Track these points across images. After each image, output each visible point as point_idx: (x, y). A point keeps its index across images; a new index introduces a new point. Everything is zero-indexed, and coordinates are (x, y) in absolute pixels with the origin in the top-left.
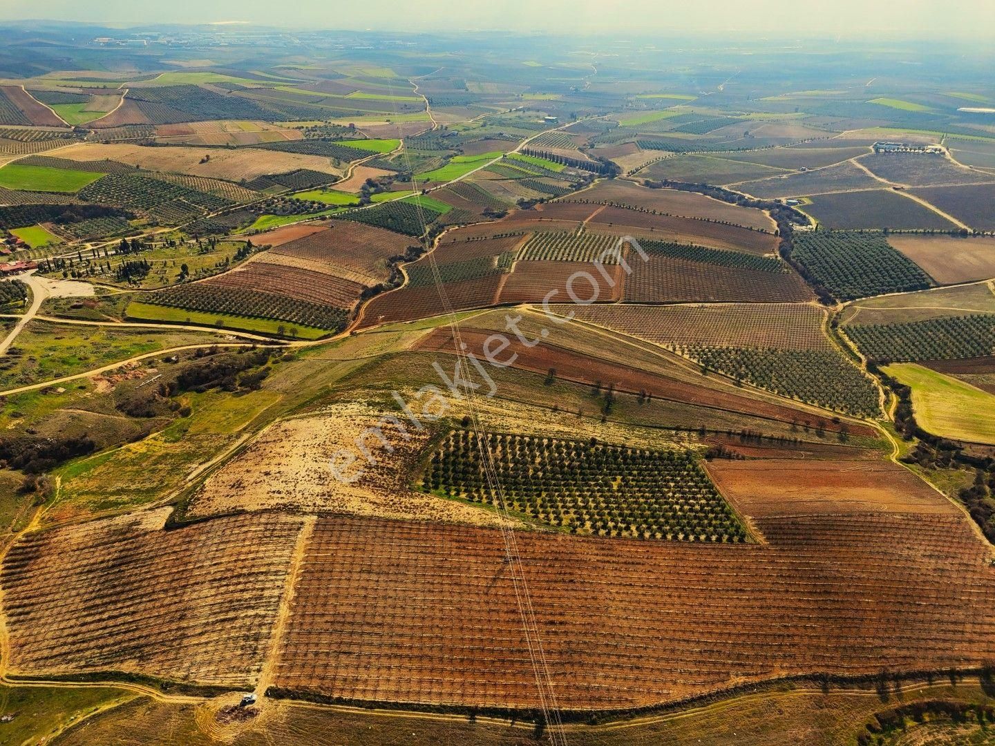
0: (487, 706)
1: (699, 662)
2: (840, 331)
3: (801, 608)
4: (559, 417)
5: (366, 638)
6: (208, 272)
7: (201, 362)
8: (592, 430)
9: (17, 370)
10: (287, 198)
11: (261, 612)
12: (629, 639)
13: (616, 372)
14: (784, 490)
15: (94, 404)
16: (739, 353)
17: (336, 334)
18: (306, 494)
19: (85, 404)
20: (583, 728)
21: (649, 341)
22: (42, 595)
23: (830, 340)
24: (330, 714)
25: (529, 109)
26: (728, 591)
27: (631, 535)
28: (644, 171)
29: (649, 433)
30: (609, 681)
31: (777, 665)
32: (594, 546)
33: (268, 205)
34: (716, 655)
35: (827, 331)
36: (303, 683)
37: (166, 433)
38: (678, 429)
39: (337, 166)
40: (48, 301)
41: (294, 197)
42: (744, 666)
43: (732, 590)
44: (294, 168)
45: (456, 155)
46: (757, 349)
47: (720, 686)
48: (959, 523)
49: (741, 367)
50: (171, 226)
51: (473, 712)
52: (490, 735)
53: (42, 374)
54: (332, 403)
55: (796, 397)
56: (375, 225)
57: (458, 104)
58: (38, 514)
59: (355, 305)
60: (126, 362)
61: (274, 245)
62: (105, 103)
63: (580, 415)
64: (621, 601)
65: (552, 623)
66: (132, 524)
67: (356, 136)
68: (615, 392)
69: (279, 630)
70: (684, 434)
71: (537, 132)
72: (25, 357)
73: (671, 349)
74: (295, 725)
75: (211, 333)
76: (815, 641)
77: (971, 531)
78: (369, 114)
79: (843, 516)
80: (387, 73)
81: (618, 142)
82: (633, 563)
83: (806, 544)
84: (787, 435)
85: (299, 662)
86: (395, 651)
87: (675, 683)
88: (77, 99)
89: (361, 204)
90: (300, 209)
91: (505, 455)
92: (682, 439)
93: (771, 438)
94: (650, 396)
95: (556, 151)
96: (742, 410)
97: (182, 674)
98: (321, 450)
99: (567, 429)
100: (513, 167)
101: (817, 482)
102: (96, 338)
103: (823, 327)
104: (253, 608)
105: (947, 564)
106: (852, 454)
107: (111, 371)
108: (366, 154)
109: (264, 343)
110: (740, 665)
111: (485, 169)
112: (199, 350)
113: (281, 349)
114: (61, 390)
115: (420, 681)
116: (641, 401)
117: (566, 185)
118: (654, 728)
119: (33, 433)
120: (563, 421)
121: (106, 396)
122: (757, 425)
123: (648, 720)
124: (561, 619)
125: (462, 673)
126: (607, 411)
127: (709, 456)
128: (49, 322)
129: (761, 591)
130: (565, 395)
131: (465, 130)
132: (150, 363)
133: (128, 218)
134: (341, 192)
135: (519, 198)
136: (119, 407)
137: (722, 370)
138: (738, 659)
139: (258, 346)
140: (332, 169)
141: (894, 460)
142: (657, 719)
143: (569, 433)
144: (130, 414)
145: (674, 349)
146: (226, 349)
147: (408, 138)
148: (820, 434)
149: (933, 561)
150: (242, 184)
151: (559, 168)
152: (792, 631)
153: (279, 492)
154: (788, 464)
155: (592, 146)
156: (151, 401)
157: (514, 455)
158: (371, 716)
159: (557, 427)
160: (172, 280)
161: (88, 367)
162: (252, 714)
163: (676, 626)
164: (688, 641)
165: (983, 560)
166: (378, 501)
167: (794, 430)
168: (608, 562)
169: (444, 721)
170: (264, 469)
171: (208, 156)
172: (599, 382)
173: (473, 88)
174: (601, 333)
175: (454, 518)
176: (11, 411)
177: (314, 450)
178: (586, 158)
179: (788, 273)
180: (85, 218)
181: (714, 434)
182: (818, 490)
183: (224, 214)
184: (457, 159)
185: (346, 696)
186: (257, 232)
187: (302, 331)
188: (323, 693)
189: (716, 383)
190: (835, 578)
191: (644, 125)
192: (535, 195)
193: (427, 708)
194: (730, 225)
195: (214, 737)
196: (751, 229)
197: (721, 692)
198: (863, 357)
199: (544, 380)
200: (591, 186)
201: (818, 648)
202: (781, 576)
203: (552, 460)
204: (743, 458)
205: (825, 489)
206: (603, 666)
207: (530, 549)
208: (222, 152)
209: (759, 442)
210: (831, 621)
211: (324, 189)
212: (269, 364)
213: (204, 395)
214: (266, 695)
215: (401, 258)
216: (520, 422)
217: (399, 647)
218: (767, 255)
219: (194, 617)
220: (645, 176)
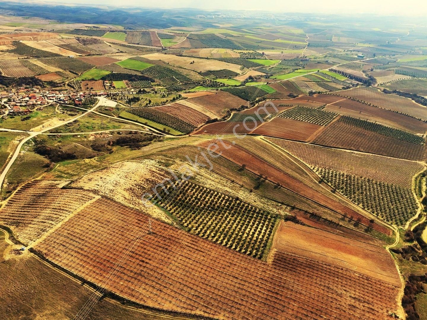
0: (91, 282)
1: (189, 299)
2: (424, 179)
3: (257, 295)
4: (232, 185)
5: (74, 243)
6: (158, 104)
7: (128, 136)
8: (242, 195)
9: (71, 127)
10: (213, 80)
11: (53, 223)
12: (167, 279)
13: (276, 173)
14: (309, 244)
15: (85, 143)
16: (348, 177)
17: (185, 135)
18: (106, 188)
19: (82, 143)
20: (118, 304)
21: (305, 163)
22: (19, 199)
23: (413, 182)
24: (40, 263)
25: (354, 51)
26: (230, 276)
27: (212, 240)
28: (387, 85)
29: (267, 202)
30: (144, 291)
31: (223, 314)
32: (190, 238)
33: (204, 82)
34: (199, 299)
35: (416, 178)
36: (41, 250)
37: (99, 158)
38: (282, 203)
39: (242, 69)
40: (100, 107)
41: (215, 80)
42: (207, 307)
43: (233, 276)
44: (222, 69)
45: (300, 69)
46: (361, 177)
47: (188, 311)
48: (393, 289)
49: (342, 184)
50: (164, 86)
51: (84, 281)
52: (83, 292)
53: (78, 130)
54: (147, 159)
55: (361, 205)
56: (235, 95)
57: (321, 46)
58: (43, 175)
59: (201, 125)
60: (104, 131)
61: (189, 98)
62: (179, 39)
63: (242, 186)
64: (179, 263)
65: (143, 261)
66: (56, 184)
67: (262, 58)
68: (267, 181)
69: (51, 231)
70: (284, 207)
71: (347, 61)
72: (78, 124)
73: (312, 168)
74: (29, 262)
75: (142, 126)
76: (251, 311)
77: (396, 295)
78: (276, 49)
79: (325, 264)
80: (300, 31)
81: (387, 70)
82: (200, 251)
83: (290, 270)
84: (335, 220)
85: (47, 243)
86: (79, 251)
87: (170, 302)
88: (170, 37)
89: (240, 86)
90: (214, 85)
91: (194, 194)
92: (281, 208)
93: (326, 220)
94: (282, 186)
95: (349, 71)
96: (323, 203)
97: (18, 234)
98: (126, 174)
99: (230, 191)
100: (318, 76)
101: (329, 246)
102: (104, 122)
103: (416, 175)
104: (52, 220)
105: (360, 306)
106: (367, 239)
107: (98, 134)
108: (259, 65)
109: (157, 133)
110: (206, 307)
111: (303, 76)
112: (131, 131)
113: (160, 136)
114: (79, 136)
115: (78, 264)
116: (276, 187)
117: (340, 87)
118: (145, 316)
119: (60, 148)
120: (232, 188)
121: (90, 141)
122: (324, 212)
123: (146, 312)
124: (147, 261)
125: (94, 266)
126: (257, 188)
127: (287, 219)
128: (95, 114)
129: (245, 281)
130: (243, 177)
131: (314, 58)
132: (112, 133)
133: (152, 82)
134: (236, 80)
135: (311, 90)
136: (92, 146)
137: (331, 183)
138: (208, 304)
139: (153, 134)
140: (239, 70)
141: (387, 248)
142: (150, 313)
143: (230, 193)
144: (94, 149)
145: (314, 169)
146: (142, 133)
147: (285, 60)
148: (356, 225)
149: (353, 301)
150: (200, 73)
151: (343, 79)
152: (244, 303)
153: (98, 185)
154: (325, 234)
155: (372, 70)
156: (103, 146)
157: (197, 195)
158: (52, 269)
159: (227, 189)
160: (143, 106)
161: (93, 131)
162: (20, 254)
163: (193, 281)
164: (192, 289)
165: (388, 311)
166: (127, 198)
167: (343, 219)
168: (190, 247)
169: (73, 281)
170: (102, 176)
171: (194, 61)
172: (262, 174)
173: (335, 39)
174: (284, 154)
175: (148, 212)
176: (59, 140)
177: (124, 174)
178: (364, 76)
179: (422, 145)
180: (139, 80)
181: (298, 210)
182: (326, 249)
183: (185, 84)
184: (299, 71)
185: (50, 259)
186: (189, 92)
187: (173, 131)
188: (44, 256)
189: (322, 188)
190: (288, 289)
191: (412, 62)
192: (321, 89)
193: (71, 274)
194: (409, 116)
195: (4, 256)
196: (420, 120)
197: (187, 314)
198: (424, 195)
199: (239, 168)
200: (351, 89)
201: (249, 314)
202: (262, 279)
203: (213, 201)
204: (304, 225)
205: (331, 250)
206: (147, 284)
207: (163, 231)
208: (202, 60)
209: (318, 220)
210: (267, 306)
211: (230, 78)
212: (152, 142)
213: (122, 148)
214: (29, 250)
215: (236, 110)
216: (213, 183)
217: (82, 249)
218: (418, 134)
219: (38, 218)
220: (387, 87)
